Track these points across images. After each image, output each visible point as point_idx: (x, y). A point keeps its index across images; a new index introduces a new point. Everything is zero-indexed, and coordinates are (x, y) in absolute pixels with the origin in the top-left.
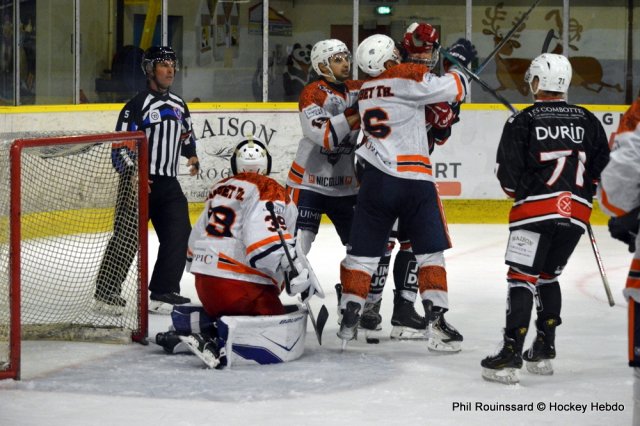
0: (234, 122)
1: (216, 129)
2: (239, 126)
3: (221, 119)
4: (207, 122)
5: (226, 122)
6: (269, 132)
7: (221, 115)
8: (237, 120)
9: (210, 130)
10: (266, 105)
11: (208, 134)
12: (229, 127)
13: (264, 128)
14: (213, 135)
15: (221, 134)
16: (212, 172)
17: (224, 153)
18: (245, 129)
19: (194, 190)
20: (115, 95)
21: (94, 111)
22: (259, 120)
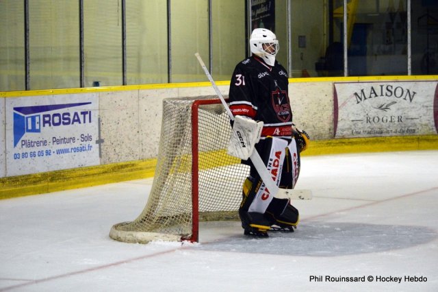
0: (389, 88)
1: (378, 92)
2: (393, 91)
3: (382, 86)
4: (372, 88)
5: (384, 88)
6: (412, 94)
7: (382, 84)
8: (392, 87)
9: (375, 93)
10: (410, 77)
11: (373, 95)
12: (387, 91)
13: (408, 91)
14: (376, 96)
15: (382, 95)
16: (376, 119)
17: (383, 107)
18: (397, 92)
19: (365, 130)
20: (327, 73)
21: (301, 82)
22: (405, 86)
